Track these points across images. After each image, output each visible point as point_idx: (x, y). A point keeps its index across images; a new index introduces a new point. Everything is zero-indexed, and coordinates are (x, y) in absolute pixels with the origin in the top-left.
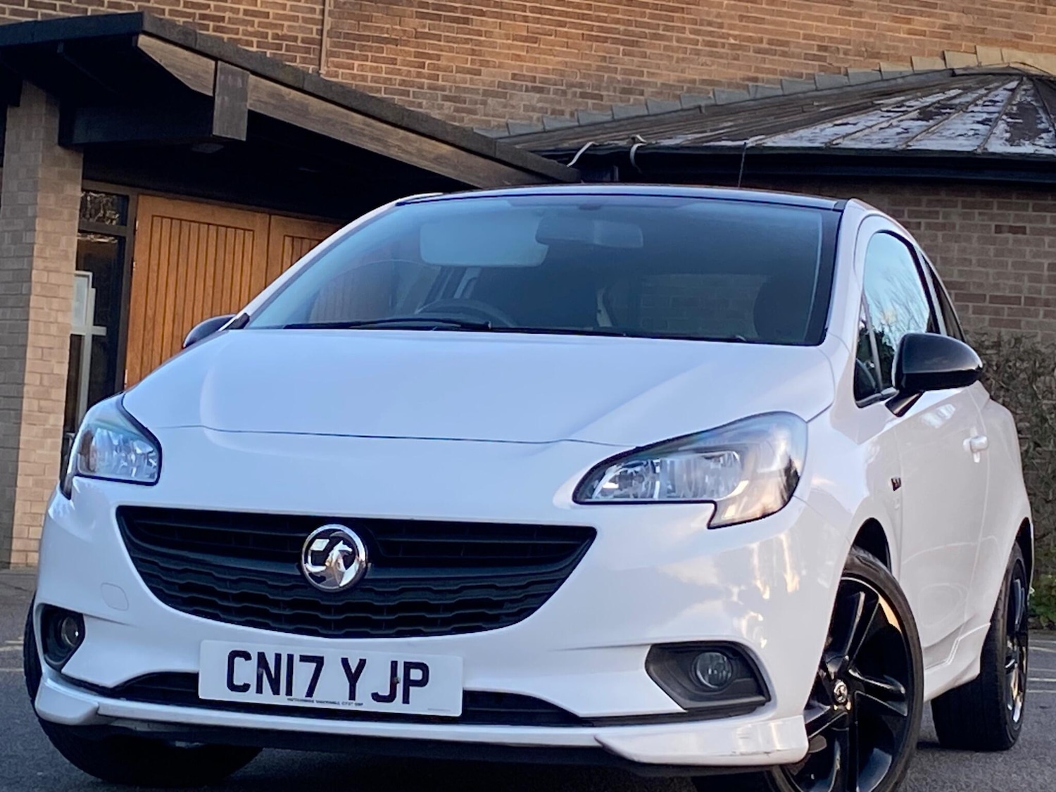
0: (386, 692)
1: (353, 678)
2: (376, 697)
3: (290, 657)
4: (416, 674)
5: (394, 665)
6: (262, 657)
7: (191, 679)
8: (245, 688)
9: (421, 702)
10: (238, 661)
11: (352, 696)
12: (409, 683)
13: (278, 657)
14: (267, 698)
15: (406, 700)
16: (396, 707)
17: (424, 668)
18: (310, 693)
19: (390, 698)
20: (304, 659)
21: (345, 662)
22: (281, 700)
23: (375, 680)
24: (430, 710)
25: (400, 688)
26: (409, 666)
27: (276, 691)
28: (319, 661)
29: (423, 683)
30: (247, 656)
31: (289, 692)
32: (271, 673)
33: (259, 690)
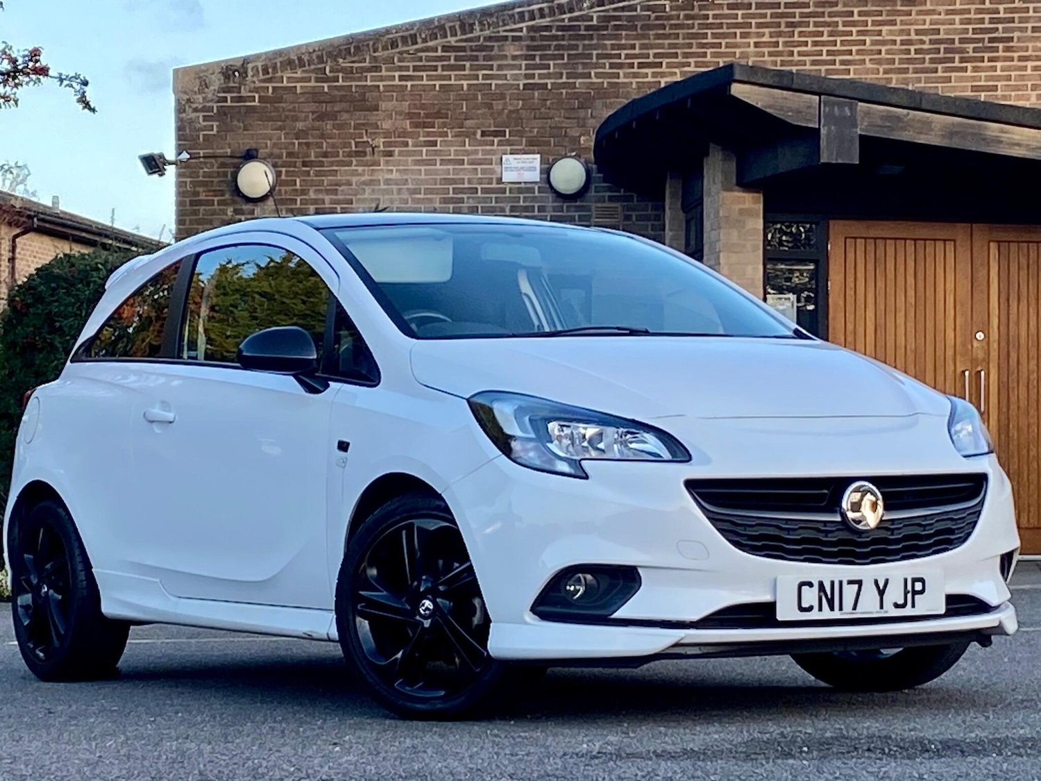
0: (901, 602)
1: (881, 593)
2: (897, 606)
3: (841, 583)
4: (918, 586)
5: (906, 580)
6: (821, 585)
7: (770, 607)
8: (810, 609)
9: (923, 605)
10: (805, 588)
11: (882, 607)
12: (915, 593)
13: (832, 583)
14: (827, 614)
15: (913, 606)
16: (908, 611)
17: (923, 581)
18: (855, 608)
19: (904, 606)
20: (850, 582)
21: (876, 582)
22: (837, 615)
23: (895, 594)
24: (928, 610)
25: (909, 596)
26: (915, 580)
27: (832, 609)
28: (859, 583)
29: (923, 591)
30: (810, 584)
31: (841, 609)
32: (829, 596)
33: (820, 609)
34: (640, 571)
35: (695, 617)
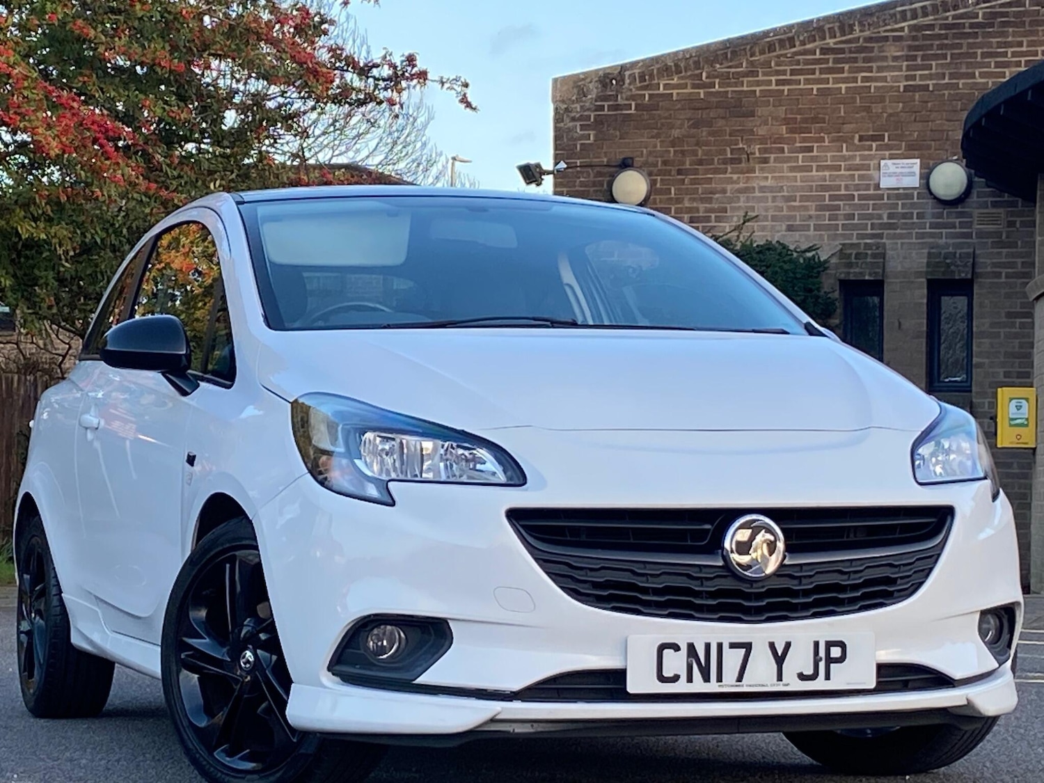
0: (809, 671)
1: (780, 660)
2: (802, 677)
3: (720, 646)
4: (836, 652)
5: (816, 644)
6: (691, 647)
7: (618, 676)
8: (675, 678)
9: (841, 677)
10: (667, 653)
11: (780, 678)
12: (830, 660)
13: (708, 646)
14: (698, 686)
15: (828, 677)
16: (820, 684)
17: (842, 645)
18: (740, 679)
19: (813, 677)
20: (733, 646)
21: (772, 646)
22: (713, 687)
23: (800, 661)
24: (848, 684)
25: (822, 665)
26: (829, 645)
27: (707, 678)
28: (748, 647)
29: (842, 659)
30: (676, 648)
31: (720, 679)
32: (701, 662)
33: (690, 680)
34: (451, 624)
35: (517, 686)
